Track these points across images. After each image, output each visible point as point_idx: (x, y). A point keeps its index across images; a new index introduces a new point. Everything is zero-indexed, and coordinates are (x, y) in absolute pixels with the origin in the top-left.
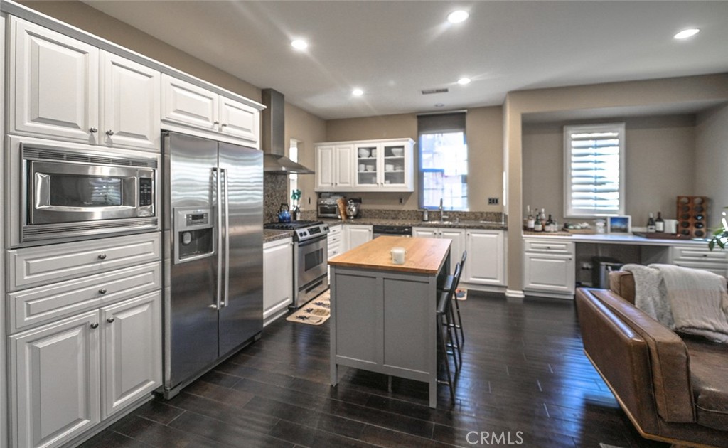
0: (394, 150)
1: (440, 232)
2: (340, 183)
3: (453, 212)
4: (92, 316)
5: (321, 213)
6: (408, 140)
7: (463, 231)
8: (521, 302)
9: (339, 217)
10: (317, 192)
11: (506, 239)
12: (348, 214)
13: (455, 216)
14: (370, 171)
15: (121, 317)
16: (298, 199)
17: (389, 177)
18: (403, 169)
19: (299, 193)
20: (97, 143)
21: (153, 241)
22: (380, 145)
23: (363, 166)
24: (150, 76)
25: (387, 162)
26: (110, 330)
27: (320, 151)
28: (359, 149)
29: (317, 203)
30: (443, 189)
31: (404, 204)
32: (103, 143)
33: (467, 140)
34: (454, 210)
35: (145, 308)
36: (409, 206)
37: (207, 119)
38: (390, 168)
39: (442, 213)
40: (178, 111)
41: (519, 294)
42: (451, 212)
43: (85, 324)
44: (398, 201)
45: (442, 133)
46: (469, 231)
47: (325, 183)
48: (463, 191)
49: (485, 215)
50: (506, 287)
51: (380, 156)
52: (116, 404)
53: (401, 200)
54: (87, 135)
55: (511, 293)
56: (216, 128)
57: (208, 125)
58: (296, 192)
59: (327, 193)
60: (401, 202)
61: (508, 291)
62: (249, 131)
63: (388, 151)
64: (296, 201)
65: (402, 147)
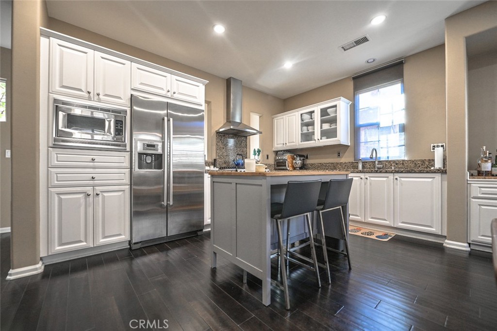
0: (329, 110)
1: (367, 177)
2: (289, 143)
3: (390, 162)
4: (89, 190)
5: (277, 166)
6: (340, 99)
7: (391, 176)
8: (466, 255)
9: (288, 168)
10: (274, 151)
11: (445, 183)
12: (294, 166)
13: (391, 165)
14: (310, 131)
15: (105, 194)
16: (258, 155)
17: (325, 134)
18: (336, 125)
19: (259, 151)
20: (93, 99)
21: (125, 157)
22: (317, 108)
23: (305, 128)
24: (124, 64)
25: (323, 122)
26: (98, 200)
27: (276, 121)
28: (301, 115)
29: (275, 159)
30: (379, 141)
31: (342, 157)
32: (95, 100)
33: (404, 90)
34: (390, 159)
35: (120, 193)
36: (346, 158)
37: (162, 89)
38: (326, 126)
39: (377, 162)
40: (142, 84)
41: (463, 246)
42: (387, 161)
43: (85, 193)
44: (337, 155)
45: (378, 88)
46: (397, 176)
47: (279, 144)
48: (400, 140)
49: (427, 163)
50: (445, 237)
51: (317, 117)
52: (102, 240)
53: (339, 153)
54: (87, 95)
55: (449, 244)
56: (169, 95)
57: (164, 93)
58: (256, 150)
59: (282, 151)
60: (339, 155)
61: (446, 241)
62: (195, 97)
63: (324, 112)
64: (256, 156)
65: (335, 106)
